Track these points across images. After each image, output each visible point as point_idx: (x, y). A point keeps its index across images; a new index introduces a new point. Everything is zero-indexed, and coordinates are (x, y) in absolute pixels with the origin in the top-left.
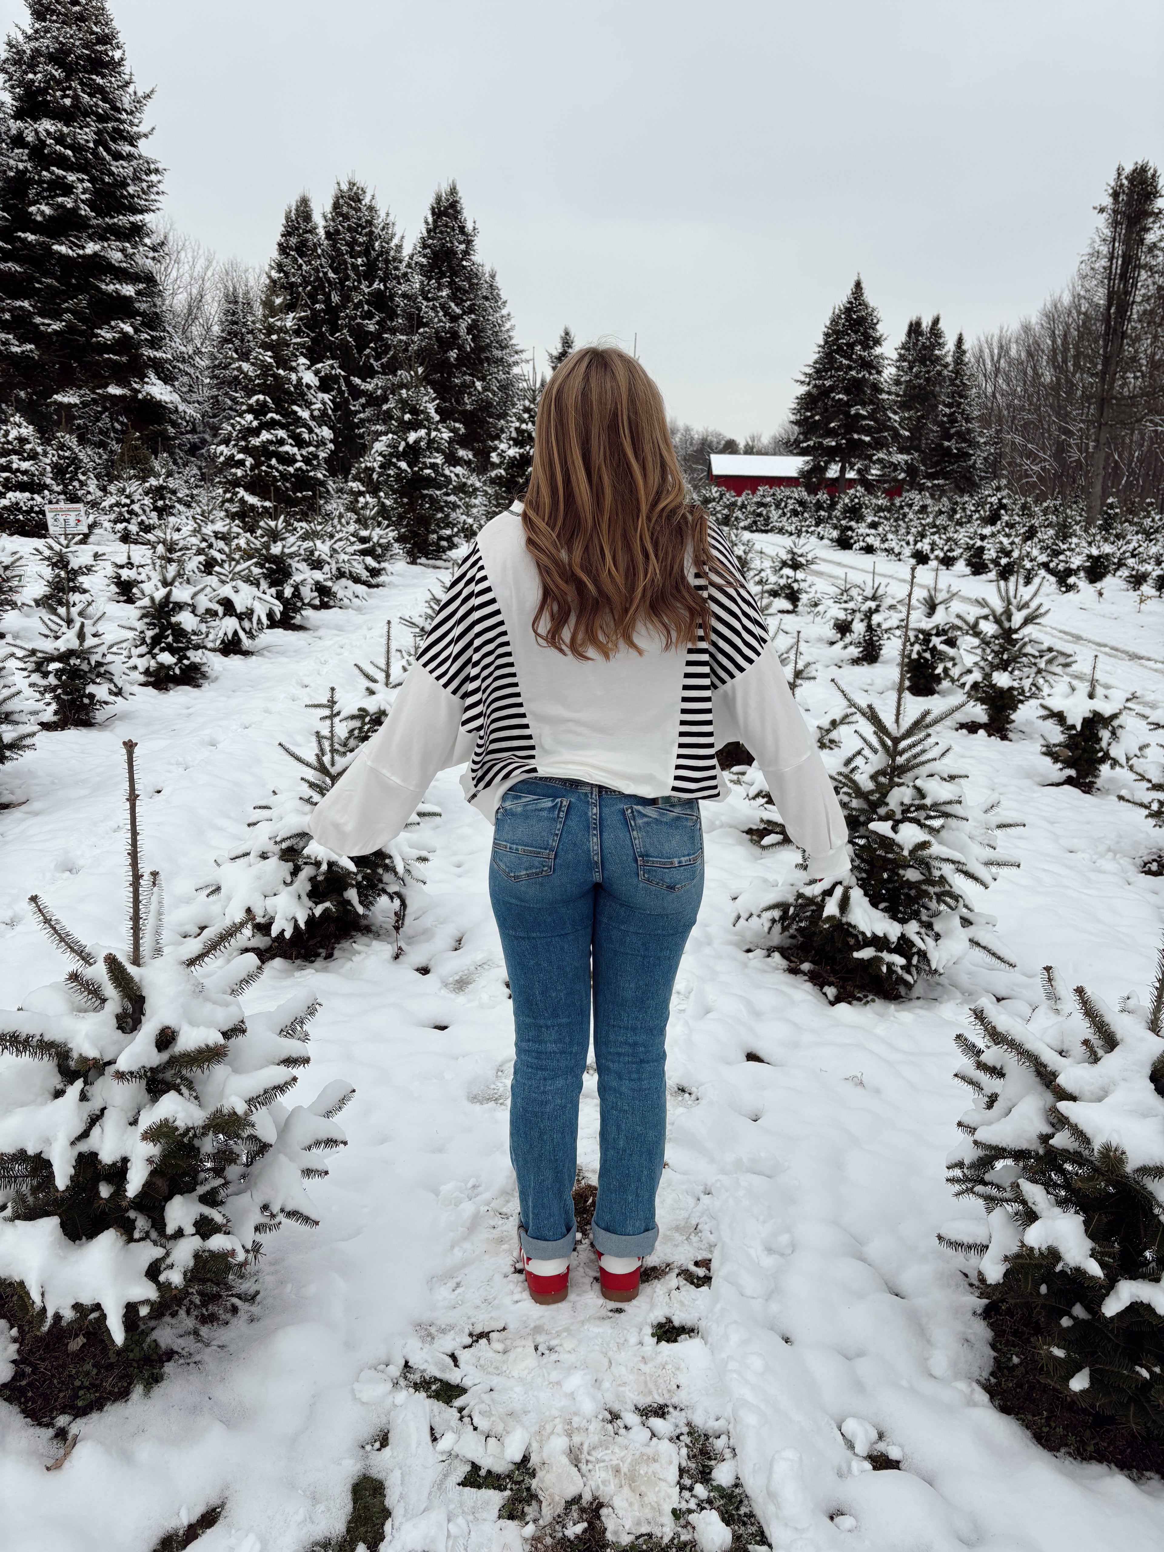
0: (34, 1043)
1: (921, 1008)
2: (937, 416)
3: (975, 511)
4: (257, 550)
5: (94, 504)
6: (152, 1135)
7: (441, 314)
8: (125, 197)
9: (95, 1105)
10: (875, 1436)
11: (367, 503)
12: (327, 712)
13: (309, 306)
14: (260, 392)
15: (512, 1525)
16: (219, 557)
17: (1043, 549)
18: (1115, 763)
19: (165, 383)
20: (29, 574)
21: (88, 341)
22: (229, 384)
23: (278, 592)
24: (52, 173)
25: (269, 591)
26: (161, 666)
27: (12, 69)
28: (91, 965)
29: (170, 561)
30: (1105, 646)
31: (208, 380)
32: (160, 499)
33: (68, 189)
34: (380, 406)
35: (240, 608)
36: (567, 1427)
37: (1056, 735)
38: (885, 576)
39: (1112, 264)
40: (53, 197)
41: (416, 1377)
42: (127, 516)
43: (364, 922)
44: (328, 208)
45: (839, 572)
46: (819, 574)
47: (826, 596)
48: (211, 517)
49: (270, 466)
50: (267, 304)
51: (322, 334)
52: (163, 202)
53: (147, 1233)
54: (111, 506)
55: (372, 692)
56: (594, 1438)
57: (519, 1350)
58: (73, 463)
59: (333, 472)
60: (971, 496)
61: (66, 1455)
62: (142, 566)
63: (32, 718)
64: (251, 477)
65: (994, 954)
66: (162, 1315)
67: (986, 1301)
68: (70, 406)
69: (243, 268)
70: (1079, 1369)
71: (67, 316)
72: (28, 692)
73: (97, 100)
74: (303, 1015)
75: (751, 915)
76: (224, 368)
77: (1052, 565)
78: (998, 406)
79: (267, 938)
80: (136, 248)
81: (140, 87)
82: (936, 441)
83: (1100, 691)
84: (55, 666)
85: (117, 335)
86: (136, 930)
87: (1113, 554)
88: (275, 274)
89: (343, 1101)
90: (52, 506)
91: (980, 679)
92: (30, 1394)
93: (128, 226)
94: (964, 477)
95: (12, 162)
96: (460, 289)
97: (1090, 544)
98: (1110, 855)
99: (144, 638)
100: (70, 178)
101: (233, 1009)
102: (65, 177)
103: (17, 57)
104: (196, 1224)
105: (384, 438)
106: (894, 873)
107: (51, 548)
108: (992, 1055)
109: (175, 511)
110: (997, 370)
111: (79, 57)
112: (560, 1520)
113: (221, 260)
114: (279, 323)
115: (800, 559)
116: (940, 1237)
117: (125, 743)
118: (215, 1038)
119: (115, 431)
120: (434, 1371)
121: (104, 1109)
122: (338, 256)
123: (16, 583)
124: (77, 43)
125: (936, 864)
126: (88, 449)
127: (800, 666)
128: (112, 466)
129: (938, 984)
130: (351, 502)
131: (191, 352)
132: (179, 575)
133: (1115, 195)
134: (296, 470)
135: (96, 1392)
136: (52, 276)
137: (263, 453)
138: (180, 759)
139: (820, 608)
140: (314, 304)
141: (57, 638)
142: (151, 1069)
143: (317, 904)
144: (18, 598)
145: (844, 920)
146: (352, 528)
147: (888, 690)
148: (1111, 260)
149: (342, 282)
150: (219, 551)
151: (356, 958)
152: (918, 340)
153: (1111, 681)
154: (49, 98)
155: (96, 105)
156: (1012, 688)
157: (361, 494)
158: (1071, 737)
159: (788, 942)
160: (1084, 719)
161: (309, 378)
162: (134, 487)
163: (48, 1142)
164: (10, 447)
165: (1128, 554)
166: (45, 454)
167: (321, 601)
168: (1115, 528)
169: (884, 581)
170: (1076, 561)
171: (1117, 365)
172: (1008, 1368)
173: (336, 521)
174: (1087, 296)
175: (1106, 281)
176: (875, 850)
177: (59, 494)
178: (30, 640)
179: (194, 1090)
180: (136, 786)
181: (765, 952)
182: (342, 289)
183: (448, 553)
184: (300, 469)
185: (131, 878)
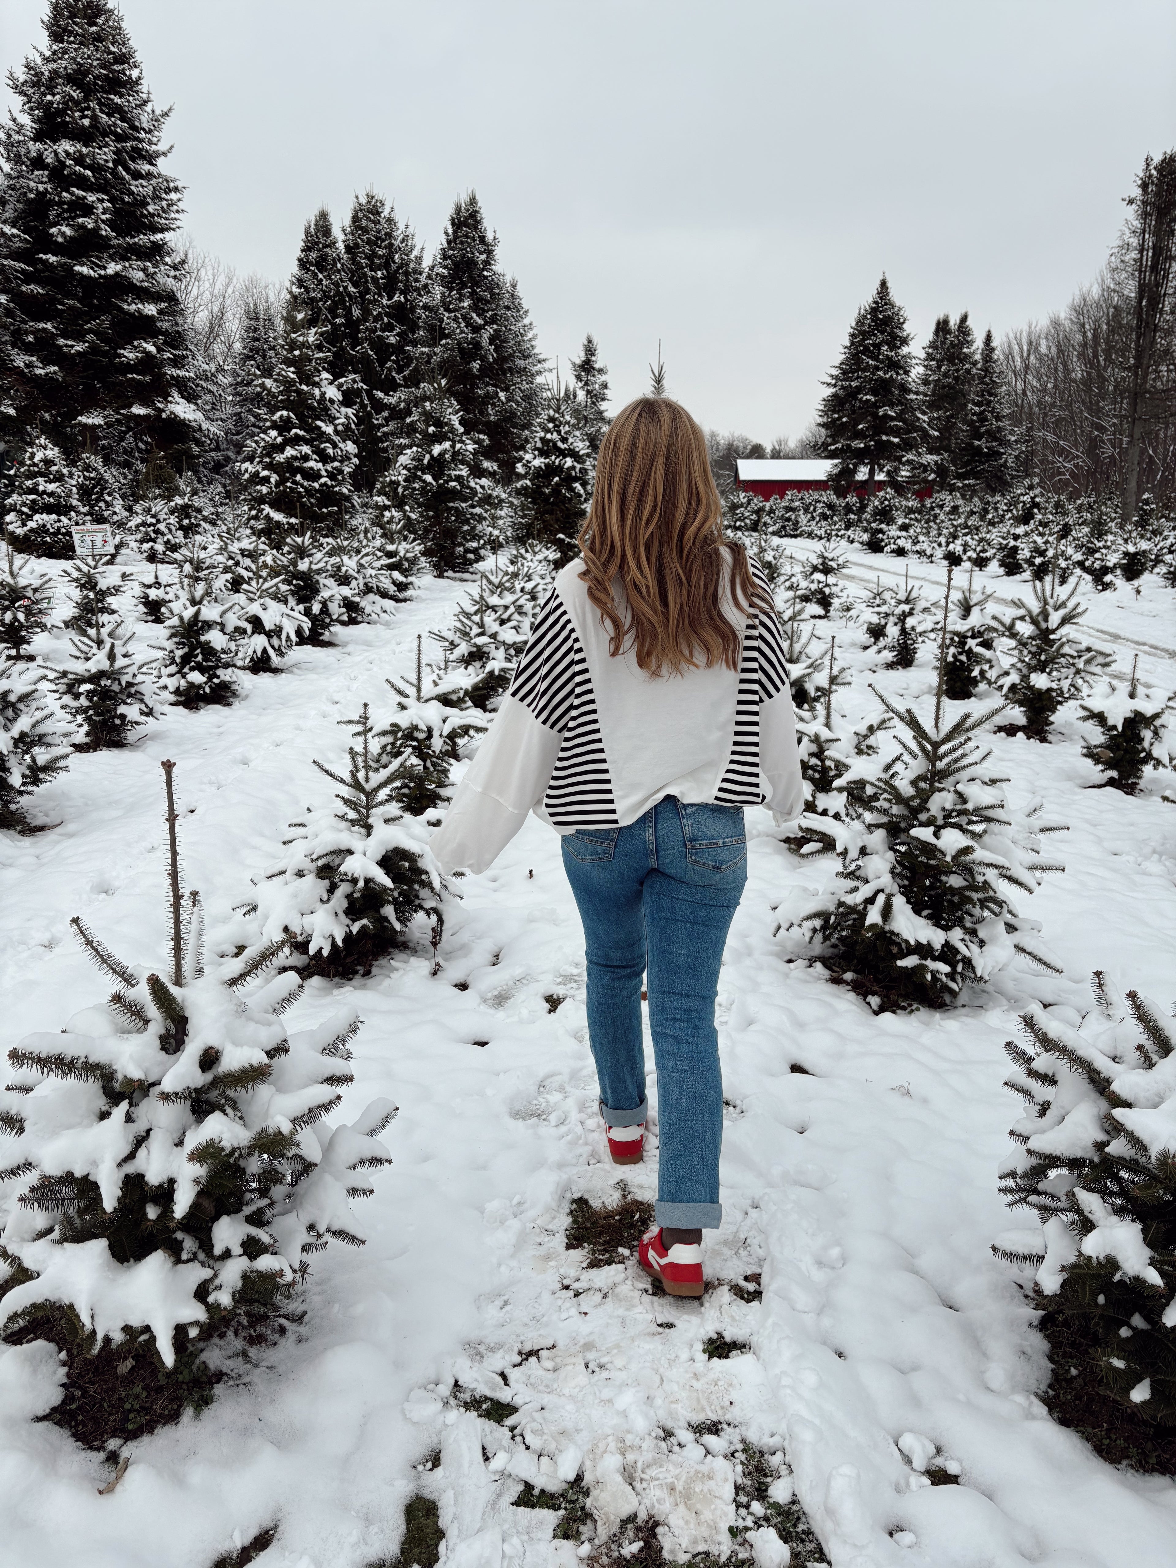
0: (79, 1064)
1: (967, 1016)
2: (967, 415)
3: (1007, 511)
4: (285, 567)
5: (120, 525)
6: (200, 1155)
7: (463, 325)
8: (146, 217)
9: (140, 1127)
10: (932, 1450)
11: (392, 517)
12: (360, 728)
13: (329, 321)
14: (283, 409)
15: (567, 1545)
16: (246, 574)
17: (1078, 547)
18: (1158, 763)
19: (189, 402)
20: (57, 595)
21: (111, 362)
22: (252, 400)
23: (306, 608)
24: (72, 194)
25: (297, 608)
26: (191, 685)
27: (31, 91)
28: (133, 986)
29: (197, 579)
30: (1144, 644)
31: (230, 398)
32: (186, 518)
33: (88, 210)
34: (404, 419)
35: (268, 626)
36: (620, 1445)
37: (1097, 736)
38: (917, 578)
39: (1142, 256)
40: (73, 218)
41: (467, 1397)
42: (153, 535)
43: (401, 939)
44: (347, 221)
45: (872, 575)
46: (851, 578)
47: (858, 601)
48: (237, 535)
49: (295, 482)
50: (289, 320)
51: (343, 349)
52: (183, 220)
53: (195, 1254)
54: (137, 526)
55: (403, 707)
56: (647, 1456)
57: (570, 1367)
58: (98, 483)
59: (358, 487)
60: (1003, 495)
61: (118, 1478)
62: (169, 585)
63: (65, 740)
64: (276, 493)
65: (1040, 960)
66: (211, 1336)
67: (1042, 1313)
68: (94, 427)
69: (263, 284)
70: (1139, 1380)
71: (89, 337)
72: (61, 714)
73: (115, 119)
74: (345, 1033)
75: (792, 925)
76: (246, 385)
77: (1087, 563)
78: (1029, 403)
79: (305, 957)
80: (157, 267)
81: (157, 105)
82: (966, 440)
83: (1141, 690)
84: (86, 687)
85: (140, 355)
86: (178, 951)
87: (1151, 550)
88: (296, 290)
89: (386, 1120)
90: (78, 528)
91: (1018, 681)
92: (80, 1418)
93: (149, 245)
94: (996, 476)
95: (32, 184)
96: (481, 299)
97: (1126, 541)
98: (1156, 857)
99: (174, 657)
100: (90, 199)
101: (275, 1028)
102: (85, 198)
103: (35, 79)
104: (243, 1245)
105: (408, 451)
106: (936, 879)
107: (79, 569)
108: (1043, 1062)
109: (201, 530)
110: (1027, 367)
111: (97, 77)
112: (615, 1540)
113: (242, 276)
114: (301, 339)
115: (830, 563)
116: (994, 1248)
117: (163, 763)
118: (259, 1057)
119: (140, 451)
120: (483, 1390)
121: (150, 1130)
122: (358, 269)
123: (45, 605)
124: (95, 63)
125: (979, 869)
126: (113, 470)
127: (835, 672)
128: (137, 486)
129: (983, 991)
130: (377, 517)
131: (213, 370)
132: (208, 593)
133: (1144, 186)
134: (321, 485)
135: (146, 1414)
136: (75, 297)
137: (288, 469)
138: (213, 778)
139: (853, 613)
140: (334, 318)
141: (88, 659)
142: (196, 1090)
143: (354, 921)
144: (48, 621)
145: (887, 928)
146: (378, 543)
147: (924, 694)
148: (1141, 252)
149: (362, 295)
150: (246, 569)
151: (395, 975)
152: (946, 339)
153: (1151, 680)
154: (68, 119)
155: (115, 125)
156: (1050, 690)
157: (386, 508)
158: (1112, 738)
159: (829, 952)
160: (1125, 719)
161: (332, 392)
162: (159, 506)
163: (95, 1163)
164: (36, 469)
165: (1165, 551)
166: (71, 475)
167: (349, 616)
168: (1152, 525)
169: (917, 584)
170: (1113, 559)
171: (1150, 359)
172: (1066, 1380)
173: (362, 536)
174: (1117, 288)
175: (1136, 273)
176: (917, 856)
177: (85, 515)
178: (60, 662)
179: (239, 1111)
180: (176, 806)
181: (806, 962)
182: (363, 303)
183: (475, 565)
184: (325, 484)
185: (171, 899)
